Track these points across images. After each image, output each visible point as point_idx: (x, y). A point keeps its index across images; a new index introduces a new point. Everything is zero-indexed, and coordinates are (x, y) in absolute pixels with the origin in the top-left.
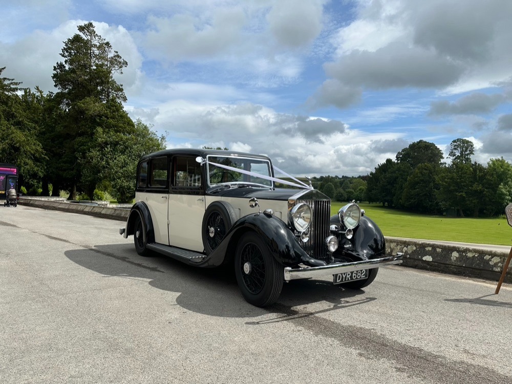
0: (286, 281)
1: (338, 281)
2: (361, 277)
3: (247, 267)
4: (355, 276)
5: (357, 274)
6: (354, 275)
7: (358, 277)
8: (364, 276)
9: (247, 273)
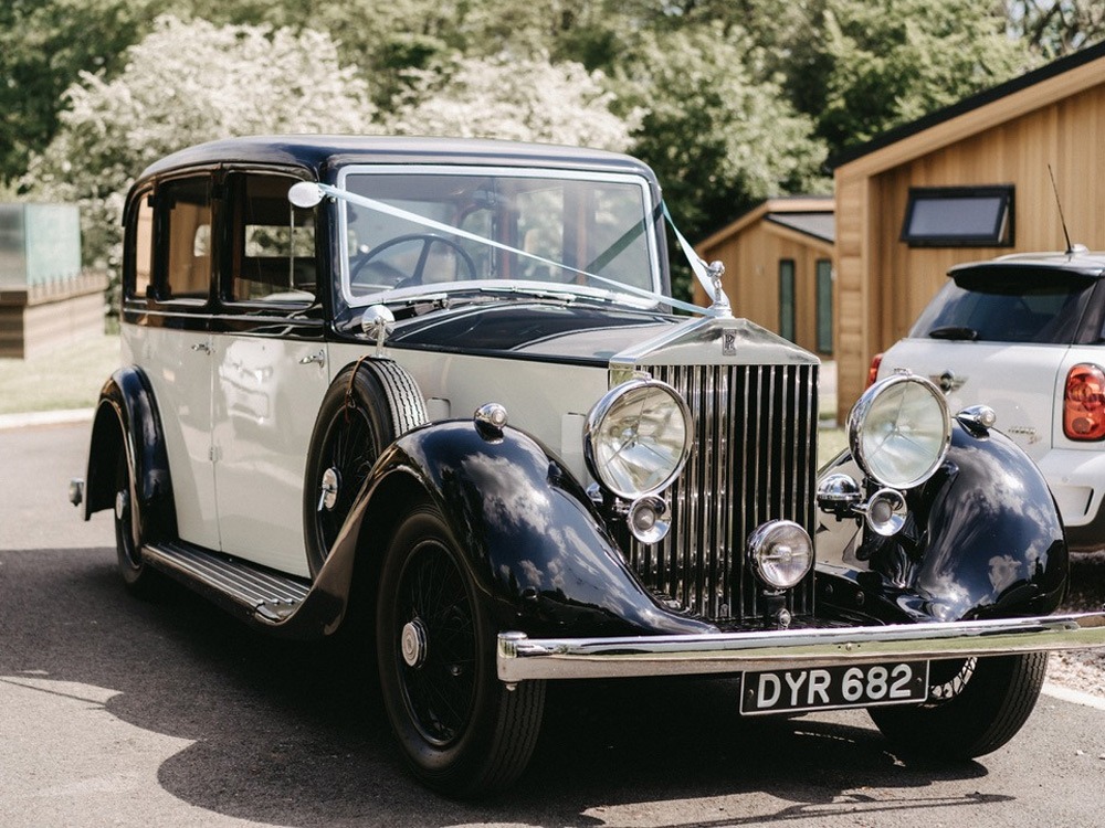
0: (504, 683)
1: (762, 702)
2: (887, 697)
3: (412, 641)
4: (853, 690)
5: (865, 682)
6: (847, 684)
7: (870, 694)
8: (907, 693)
9: (412, 663)
